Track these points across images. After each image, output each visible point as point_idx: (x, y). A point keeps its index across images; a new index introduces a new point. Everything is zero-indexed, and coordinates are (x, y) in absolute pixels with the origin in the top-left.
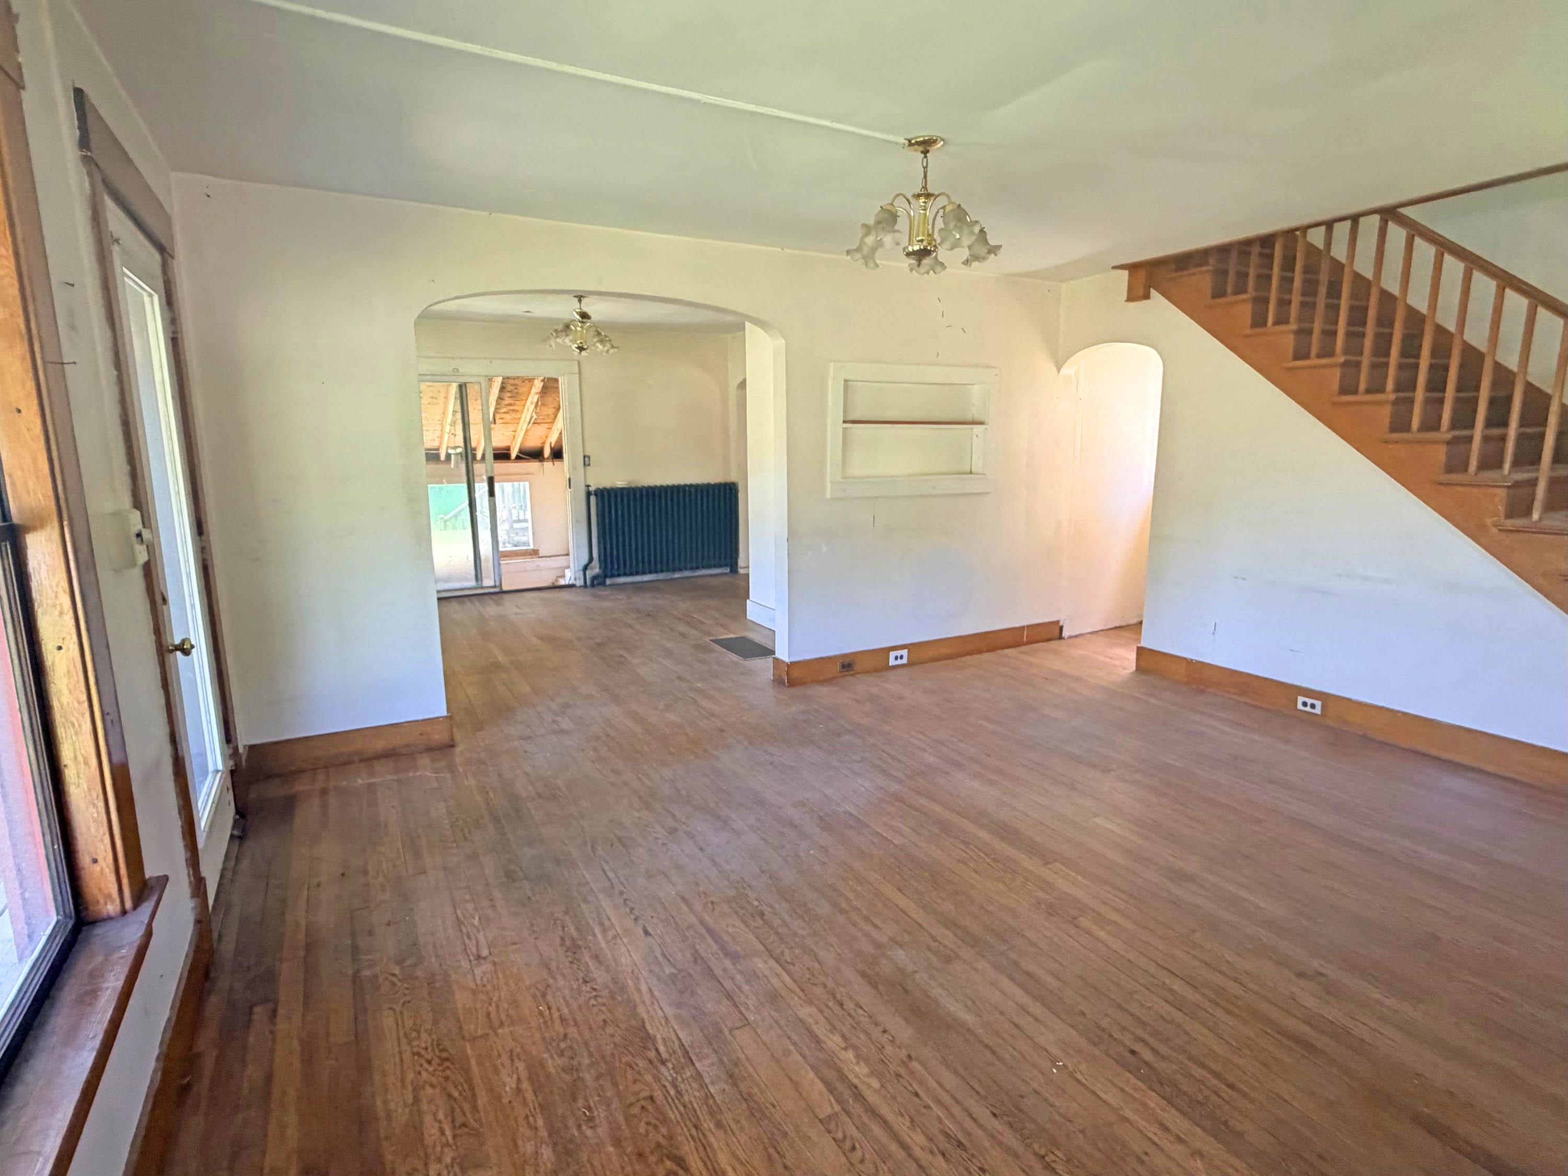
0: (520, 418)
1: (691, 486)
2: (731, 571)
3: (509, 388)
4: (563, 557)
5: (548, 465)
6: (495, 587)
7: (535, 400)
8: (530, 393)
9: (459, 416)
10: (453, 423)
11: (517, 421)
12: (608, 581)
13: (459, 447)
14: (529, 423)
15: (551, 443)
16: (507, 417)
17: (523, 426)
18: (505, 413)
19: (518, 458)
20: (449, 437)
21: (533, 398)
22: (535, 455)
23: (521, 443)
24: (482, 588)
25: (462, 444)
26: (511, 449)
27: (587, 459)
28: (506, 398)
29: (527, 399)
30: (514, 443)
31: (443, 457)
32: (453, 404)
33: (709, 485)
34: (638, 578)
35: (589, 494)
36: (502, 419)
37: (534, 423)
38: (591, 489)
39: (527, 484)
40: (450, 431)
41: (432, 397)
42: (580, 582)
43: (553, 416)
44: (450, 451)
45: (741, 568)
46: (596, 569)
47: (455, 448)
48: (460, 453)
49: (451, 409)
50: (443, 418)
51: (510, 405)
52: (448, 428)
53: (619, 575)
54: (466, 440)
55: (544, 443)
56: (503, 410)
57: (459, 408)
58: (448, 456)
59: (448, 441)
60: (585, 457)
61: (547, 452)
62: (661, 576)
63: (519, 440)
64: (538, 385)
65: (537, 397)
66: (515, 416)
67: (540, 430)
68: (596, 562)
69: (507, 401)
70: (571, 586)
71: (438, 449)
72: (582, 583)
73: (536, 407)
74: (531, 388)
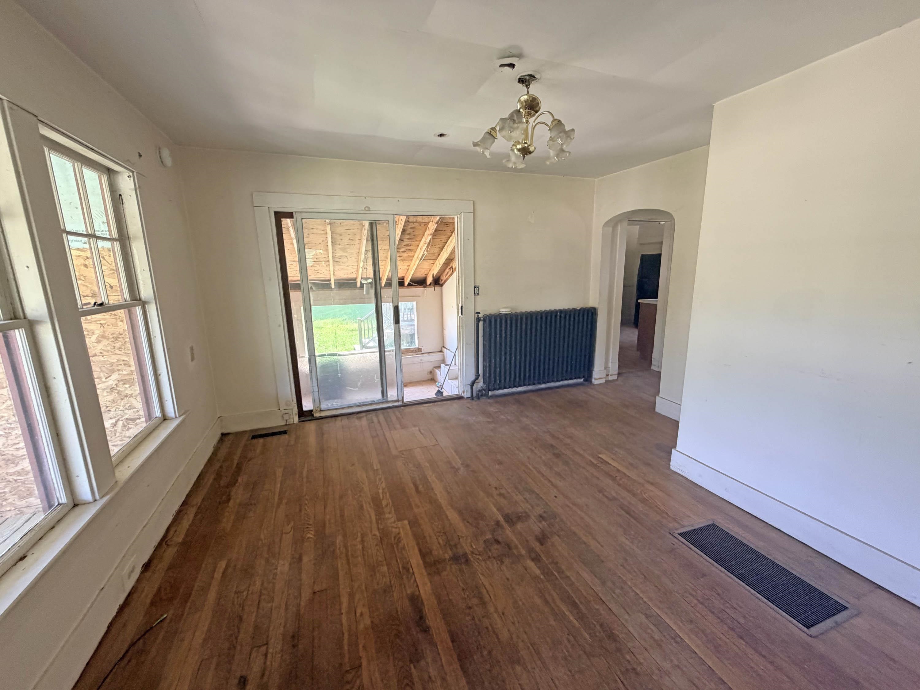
0: (413, 256)
1: (561, 311)
2: (586, 380)
3: (409, 231)
4: (437, 354)
5: (430, 290)
6: (398, 401)
7: (428, 241)
8: (424, 235)
9: (370, 254)
10: (366, 260)
11: (411, 259)
12: (490, 393)
13: (369, 278)
14: (421, 260)
15: (433, 274)
16: (405, 255)
17: (416, 261)
18: (402, 252)
19: (409, 285)
20: (362, 270)
21: (427, 238)
22: (421, 282)
23: (413, 275)
24: (388, 402)
25: (372, 276)
26: (405, 279)
27: (477, 289)
28: (405, 240)
29: (421, 241)
30: (407, 274)
31: (359, 285)
32: (365, 245)
33: (575, 310)
34: (515, 390)
35: (478, 320)
36: (400, 256)
37: (423, 260)
38: (480, 316)
39: (415, 303)
40: (363, 266)
41: (350, 239)
42: (467, 395)
43: (437, 254)
44: (363, 282)
45: (596, 379)
46: (480, 385)
47: (367, 279)
48: (370, 283)
49: (364, 249)
50: (358, 256)
51: (407, 245)
52: (361, 264)
53: (500, 388)
54: (376, 273)
55: (427, 274)
56: (401, 250)
57: (370, 248)
58: (362, 285)
59: (362, 275)
60: (475, 287)
61: (430, 280)
62: (530, 387)
63: (412, 272)
64: (432, 226)
65: (430, 237)
66: (410, 255)
67: (426, 265)
68: (481, 379)
69: (406, 242)
70: (460, 398)
71: (355, 280)
72: (469, 395)
73: (427, 247)
74: (426, 231)
